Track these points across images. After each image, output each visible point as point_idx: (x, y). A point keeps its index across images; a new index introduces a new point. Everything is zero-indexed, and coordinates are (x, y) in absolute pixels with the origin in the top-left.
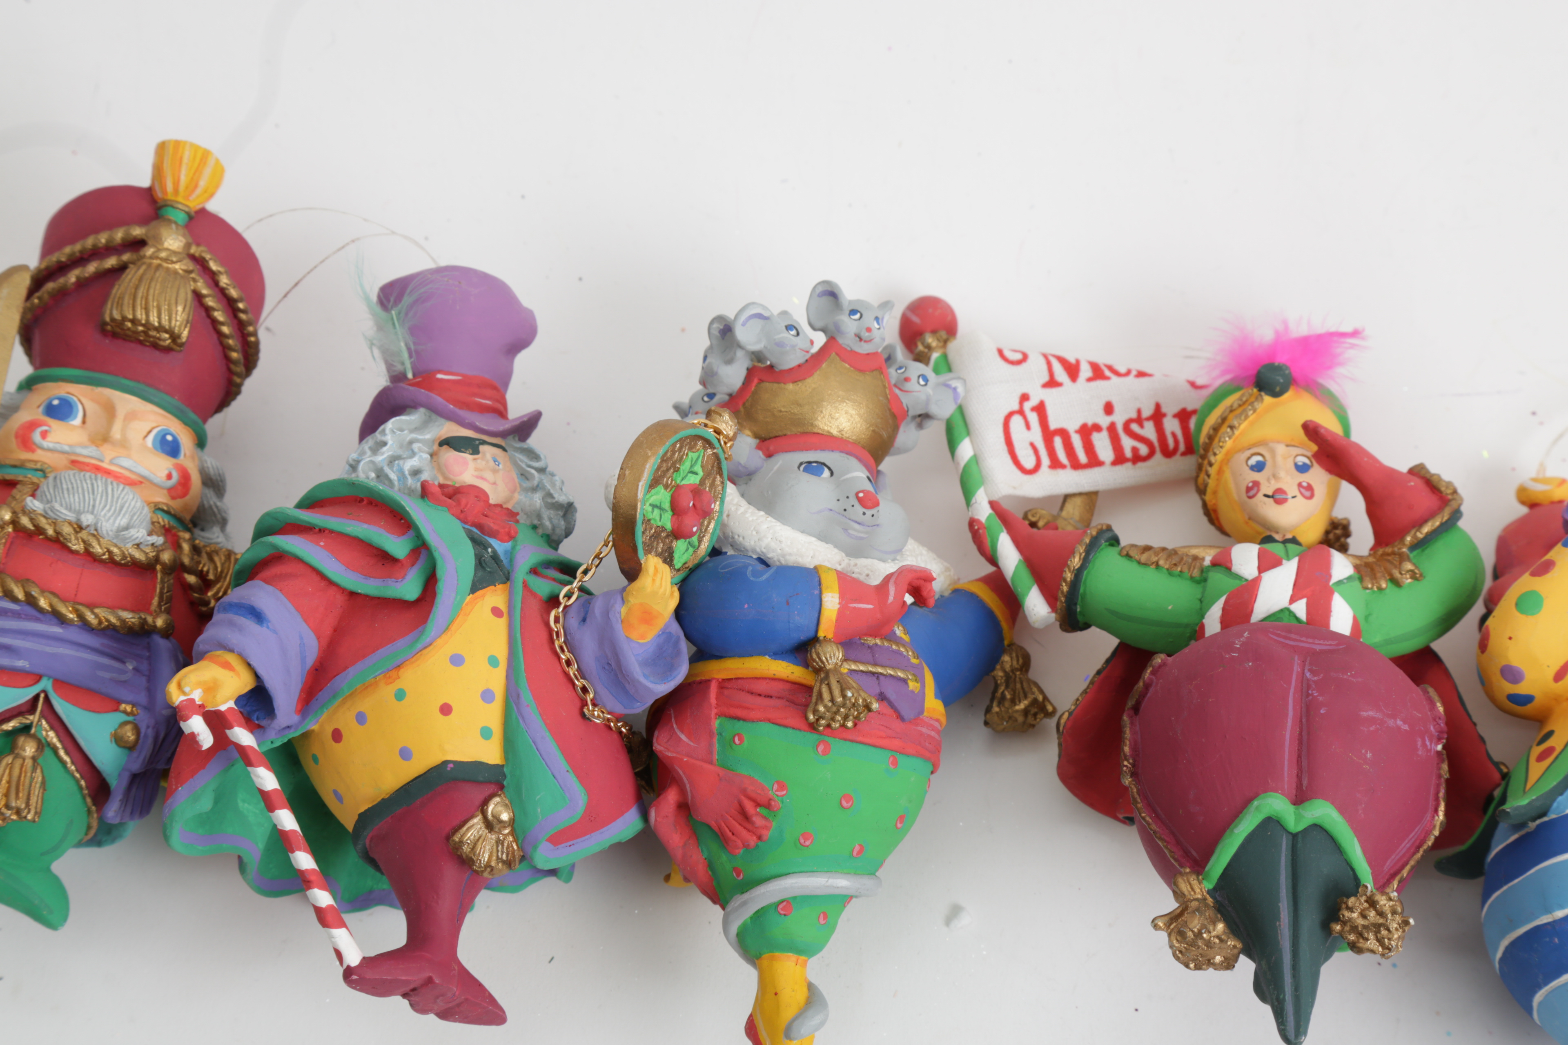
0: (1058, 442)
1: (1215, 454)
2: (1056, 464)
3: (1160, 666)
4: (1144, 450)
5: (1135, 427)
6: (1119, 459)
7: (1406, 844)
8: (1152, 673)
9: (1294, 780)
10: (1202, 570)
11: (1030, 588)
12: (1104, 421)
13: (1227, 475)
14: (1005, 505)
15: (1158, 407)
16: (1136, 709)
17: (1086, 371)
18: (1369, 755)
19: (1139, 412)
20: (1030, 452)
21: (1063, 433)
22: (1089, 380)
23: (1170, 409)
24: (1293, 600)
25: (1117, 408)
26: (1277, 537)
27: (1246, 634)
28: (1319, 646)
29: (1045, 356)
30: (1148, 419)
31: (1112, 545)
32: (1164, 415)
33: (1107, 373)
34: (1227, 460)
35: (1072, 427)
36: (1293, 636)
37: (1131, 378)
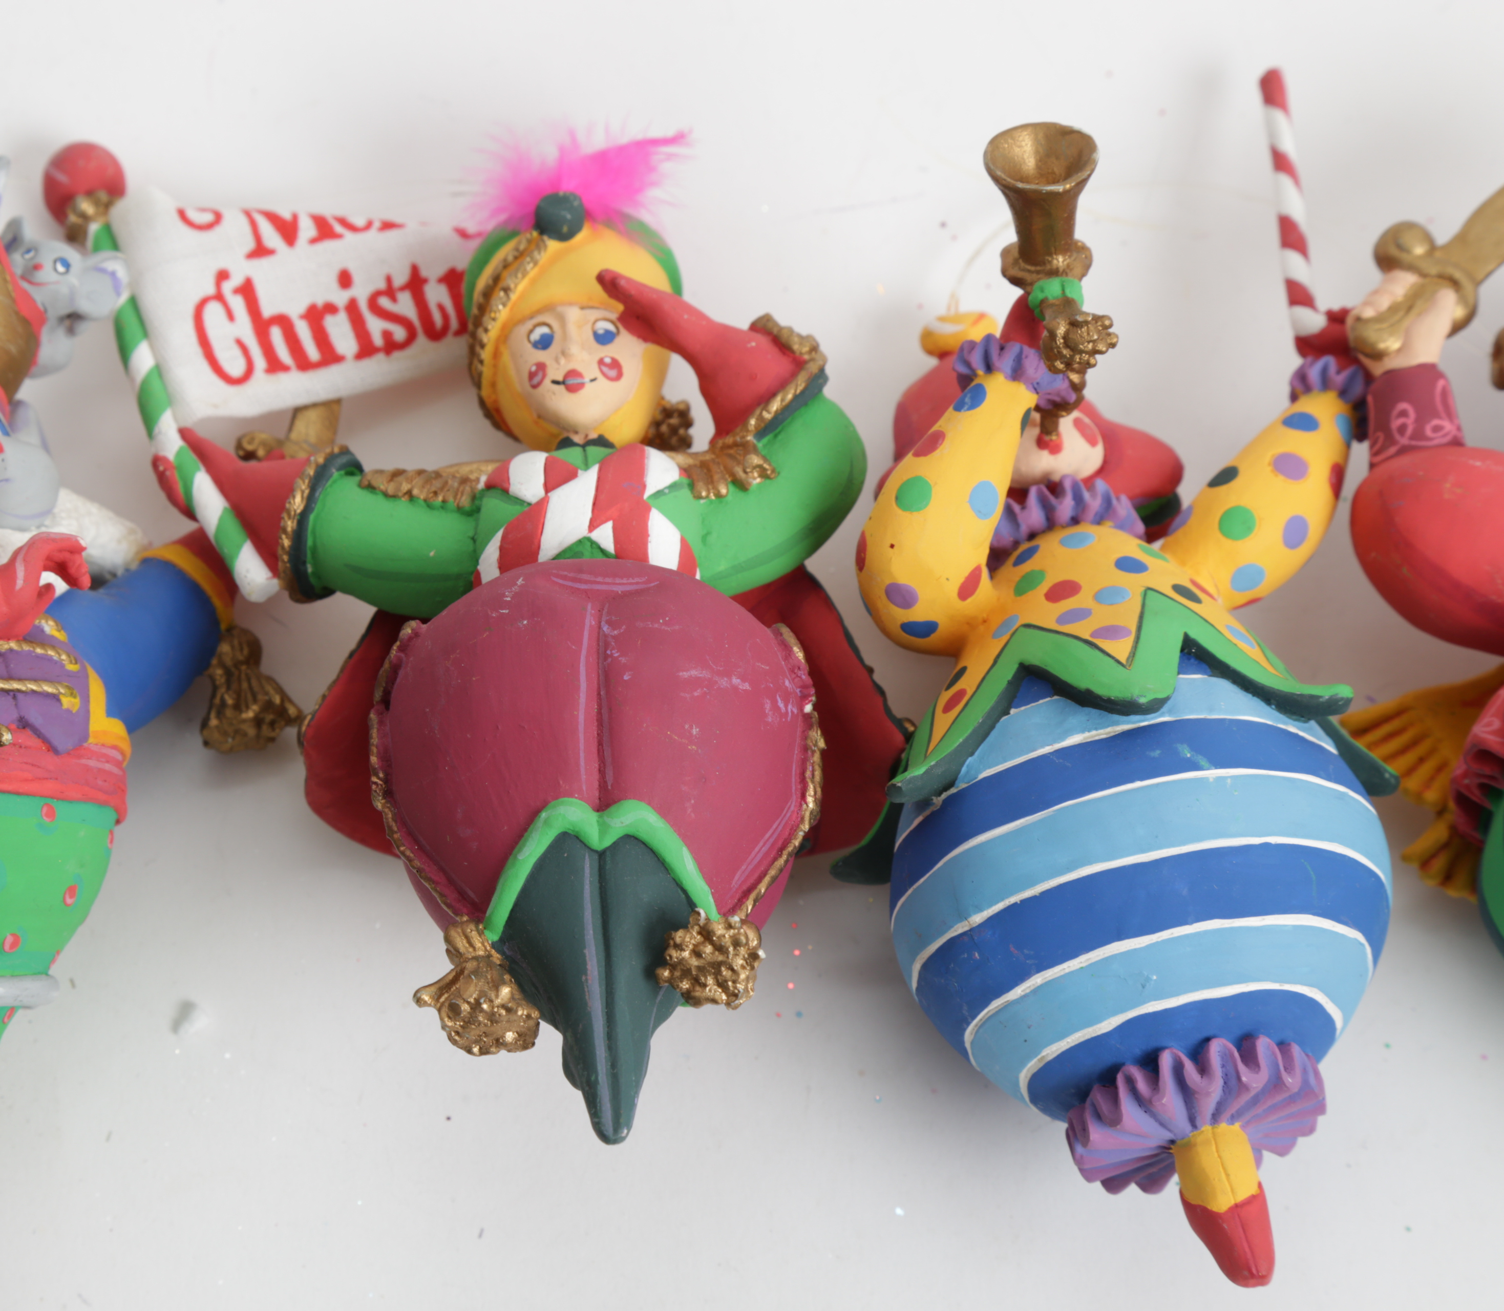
0: (276, 335)
1: (486, 330)
2: (275, 366)
3: (410, 639)
4: (399, 333)
5: (384, 302)
6: (366, 350)
7: (761, 848)
8: (402, 649)
9: (596, 776)
10: (474, 498)
11: (239, 547)
12: (340, 298)
13: (506, 358)
14: (203, 433)
15: (415, 270)
16: (386, 701)
17: (307, 229)
18: (695, 731)
19: (389, 280)
20: (237, 352)
21: (283, 321)
22: (314, 241)
23: (432, 271)
24: (593, 526)
25: (357, 278)
26: (577, 439)
27: (520, 582)
28: (621, 586)
29: (248, 214)
30: (403, 288)
31: (350, 474)
32: (425, 281)
33: (338, 228)
34: (505, 336)
35: (295, 310)
36: (585, 577)
37: (373, 233)
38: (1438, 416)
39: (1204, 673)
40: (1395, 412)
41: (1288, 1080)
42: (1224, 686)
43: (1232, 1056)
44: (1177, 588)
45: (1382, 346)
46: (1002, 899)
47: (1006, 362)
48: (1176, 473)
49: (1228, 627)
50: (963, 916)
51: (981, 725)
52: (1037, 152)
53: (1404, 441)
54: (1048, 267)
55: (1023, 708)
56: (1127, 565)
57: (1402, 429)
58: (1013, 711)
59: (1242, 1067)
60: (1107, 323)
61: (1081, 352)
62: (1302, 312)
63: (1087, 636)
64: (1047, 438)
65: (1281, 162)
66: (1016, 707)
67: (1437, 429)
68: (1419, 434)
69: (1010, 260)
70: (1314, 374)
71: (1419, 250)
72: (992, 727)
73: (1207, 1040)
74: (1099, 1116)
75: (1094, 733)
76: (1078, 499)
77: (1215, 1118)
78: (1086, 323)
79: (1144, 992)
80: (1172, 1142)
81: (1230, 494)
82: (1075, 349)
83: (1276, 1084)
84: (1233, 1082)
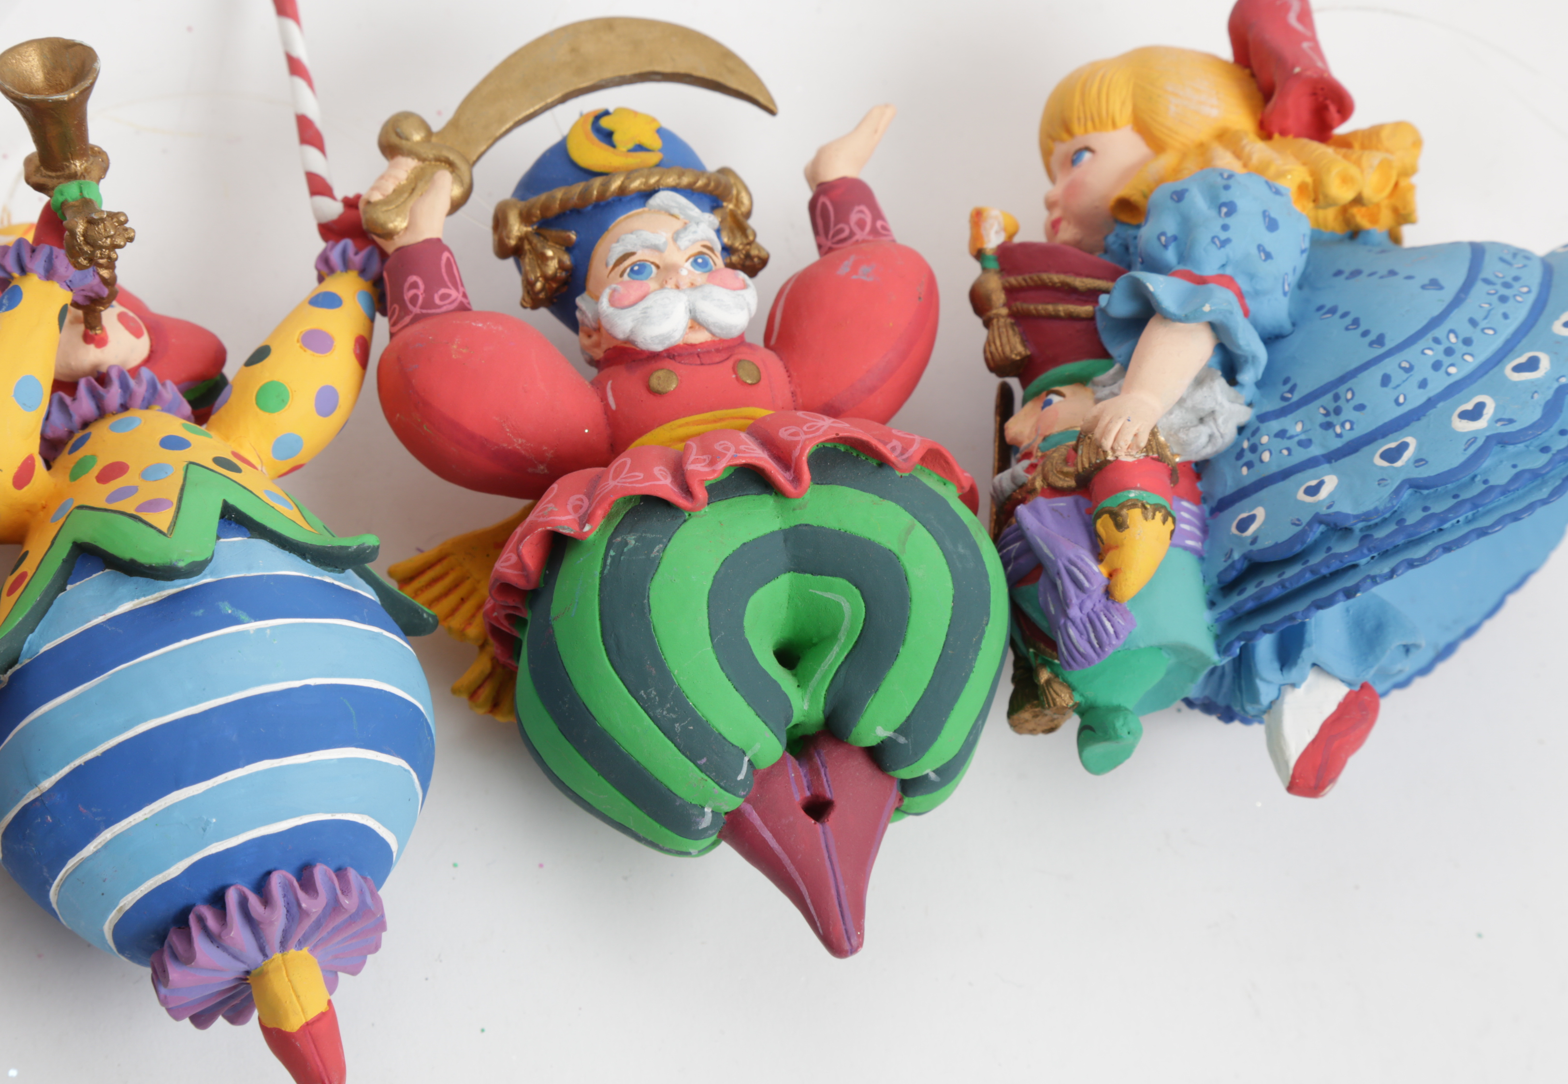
38: (447, 287)
39: (244, 535)
40: (407, 285)
41: (345, 901)
42: (263, 546)
43: (292, 885)
44: (218, 461)
45: (391, 226)
46: (68, 763)
47: (38, 263)
48: (219, 356)
49: (267, 492)
50: (34, 783)
51: (39, 603)
52: (44, 66)
53: (416, 310)
54: (67, 172)
55: (78, 583)
56: (172, 443)
57: (414, 300)
58: (69, 587)
59: (301, 894)
60: (122, 219)
61: (101, 247)
62: (323, 201)
63: (132, 511)
64: (91, 333)
65: (295, 67)
66: (72, 583)
67: (444, 297)
68: (429, 303)
69: (32, 168)
70: (335, 256)
71: (417, 137)
72: (50, 604)
73: (269, 873)
74: (175, 957)
75: (143, 599)
76: (125, 387)
77: (284, 945)
78: (102, 220)
79: (205, 836)
80: (248, 973)
81: (266, 371)
82: (94, 245)
83: (335, 907)
84: (295, 910)
